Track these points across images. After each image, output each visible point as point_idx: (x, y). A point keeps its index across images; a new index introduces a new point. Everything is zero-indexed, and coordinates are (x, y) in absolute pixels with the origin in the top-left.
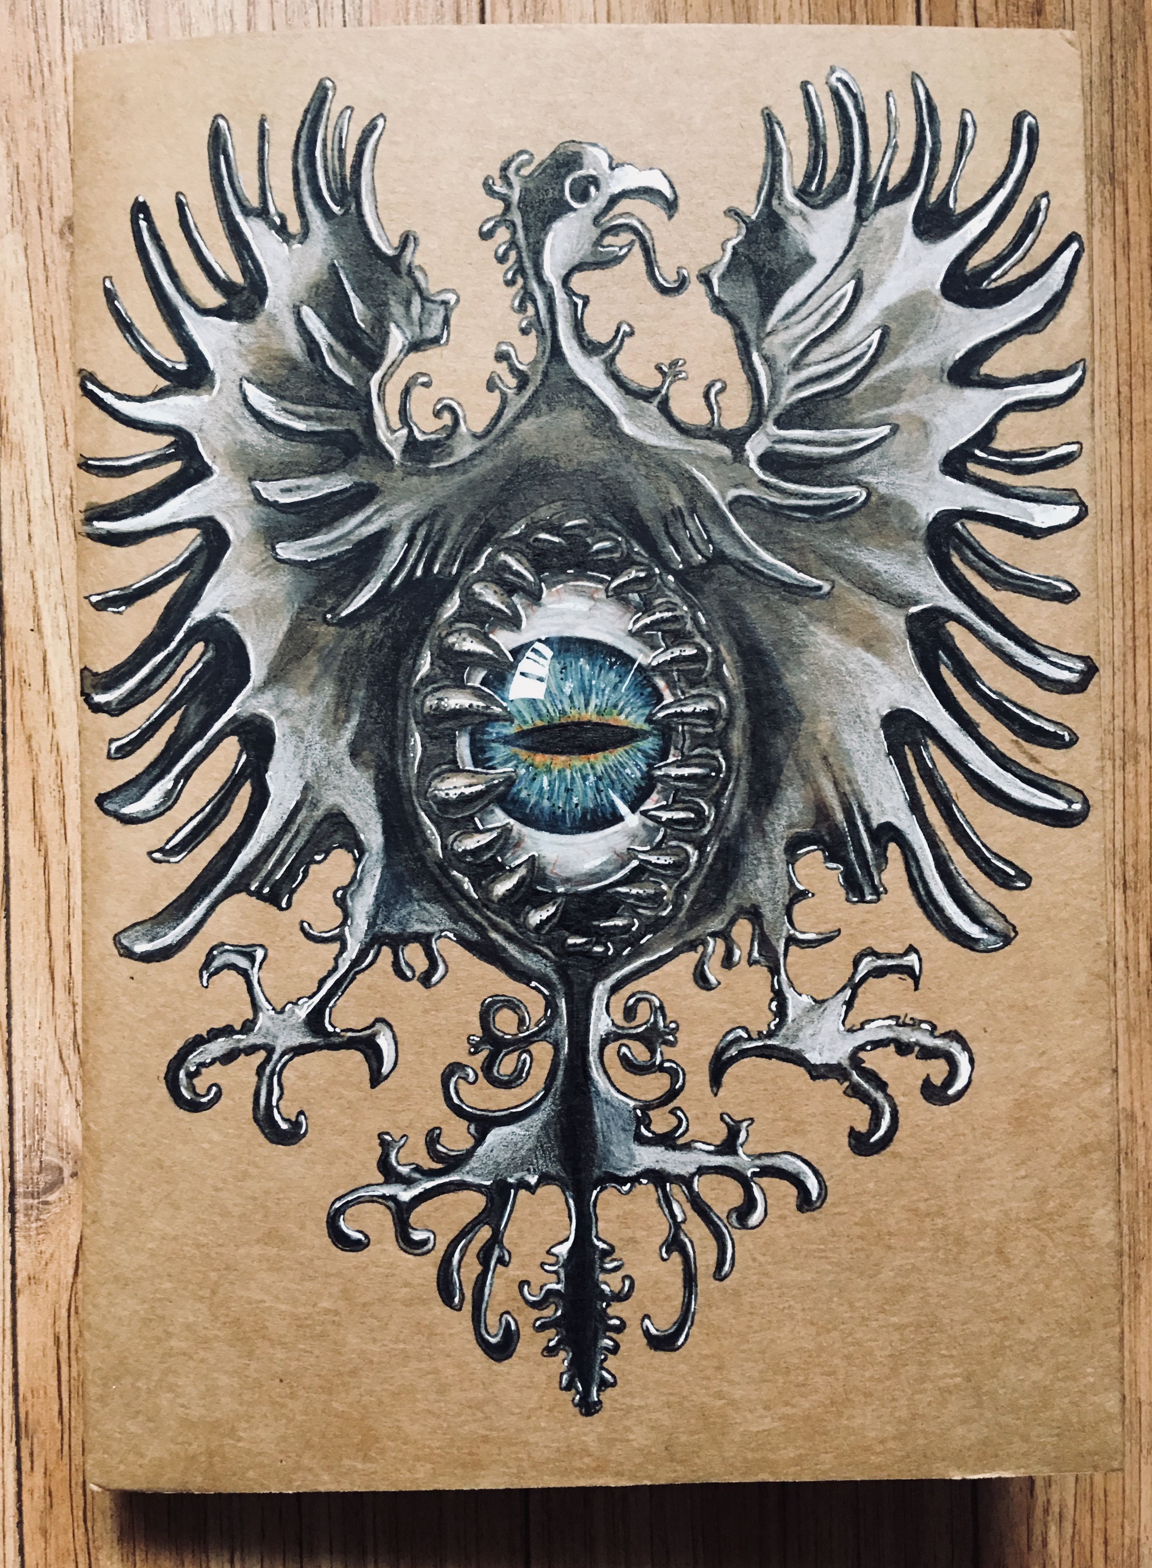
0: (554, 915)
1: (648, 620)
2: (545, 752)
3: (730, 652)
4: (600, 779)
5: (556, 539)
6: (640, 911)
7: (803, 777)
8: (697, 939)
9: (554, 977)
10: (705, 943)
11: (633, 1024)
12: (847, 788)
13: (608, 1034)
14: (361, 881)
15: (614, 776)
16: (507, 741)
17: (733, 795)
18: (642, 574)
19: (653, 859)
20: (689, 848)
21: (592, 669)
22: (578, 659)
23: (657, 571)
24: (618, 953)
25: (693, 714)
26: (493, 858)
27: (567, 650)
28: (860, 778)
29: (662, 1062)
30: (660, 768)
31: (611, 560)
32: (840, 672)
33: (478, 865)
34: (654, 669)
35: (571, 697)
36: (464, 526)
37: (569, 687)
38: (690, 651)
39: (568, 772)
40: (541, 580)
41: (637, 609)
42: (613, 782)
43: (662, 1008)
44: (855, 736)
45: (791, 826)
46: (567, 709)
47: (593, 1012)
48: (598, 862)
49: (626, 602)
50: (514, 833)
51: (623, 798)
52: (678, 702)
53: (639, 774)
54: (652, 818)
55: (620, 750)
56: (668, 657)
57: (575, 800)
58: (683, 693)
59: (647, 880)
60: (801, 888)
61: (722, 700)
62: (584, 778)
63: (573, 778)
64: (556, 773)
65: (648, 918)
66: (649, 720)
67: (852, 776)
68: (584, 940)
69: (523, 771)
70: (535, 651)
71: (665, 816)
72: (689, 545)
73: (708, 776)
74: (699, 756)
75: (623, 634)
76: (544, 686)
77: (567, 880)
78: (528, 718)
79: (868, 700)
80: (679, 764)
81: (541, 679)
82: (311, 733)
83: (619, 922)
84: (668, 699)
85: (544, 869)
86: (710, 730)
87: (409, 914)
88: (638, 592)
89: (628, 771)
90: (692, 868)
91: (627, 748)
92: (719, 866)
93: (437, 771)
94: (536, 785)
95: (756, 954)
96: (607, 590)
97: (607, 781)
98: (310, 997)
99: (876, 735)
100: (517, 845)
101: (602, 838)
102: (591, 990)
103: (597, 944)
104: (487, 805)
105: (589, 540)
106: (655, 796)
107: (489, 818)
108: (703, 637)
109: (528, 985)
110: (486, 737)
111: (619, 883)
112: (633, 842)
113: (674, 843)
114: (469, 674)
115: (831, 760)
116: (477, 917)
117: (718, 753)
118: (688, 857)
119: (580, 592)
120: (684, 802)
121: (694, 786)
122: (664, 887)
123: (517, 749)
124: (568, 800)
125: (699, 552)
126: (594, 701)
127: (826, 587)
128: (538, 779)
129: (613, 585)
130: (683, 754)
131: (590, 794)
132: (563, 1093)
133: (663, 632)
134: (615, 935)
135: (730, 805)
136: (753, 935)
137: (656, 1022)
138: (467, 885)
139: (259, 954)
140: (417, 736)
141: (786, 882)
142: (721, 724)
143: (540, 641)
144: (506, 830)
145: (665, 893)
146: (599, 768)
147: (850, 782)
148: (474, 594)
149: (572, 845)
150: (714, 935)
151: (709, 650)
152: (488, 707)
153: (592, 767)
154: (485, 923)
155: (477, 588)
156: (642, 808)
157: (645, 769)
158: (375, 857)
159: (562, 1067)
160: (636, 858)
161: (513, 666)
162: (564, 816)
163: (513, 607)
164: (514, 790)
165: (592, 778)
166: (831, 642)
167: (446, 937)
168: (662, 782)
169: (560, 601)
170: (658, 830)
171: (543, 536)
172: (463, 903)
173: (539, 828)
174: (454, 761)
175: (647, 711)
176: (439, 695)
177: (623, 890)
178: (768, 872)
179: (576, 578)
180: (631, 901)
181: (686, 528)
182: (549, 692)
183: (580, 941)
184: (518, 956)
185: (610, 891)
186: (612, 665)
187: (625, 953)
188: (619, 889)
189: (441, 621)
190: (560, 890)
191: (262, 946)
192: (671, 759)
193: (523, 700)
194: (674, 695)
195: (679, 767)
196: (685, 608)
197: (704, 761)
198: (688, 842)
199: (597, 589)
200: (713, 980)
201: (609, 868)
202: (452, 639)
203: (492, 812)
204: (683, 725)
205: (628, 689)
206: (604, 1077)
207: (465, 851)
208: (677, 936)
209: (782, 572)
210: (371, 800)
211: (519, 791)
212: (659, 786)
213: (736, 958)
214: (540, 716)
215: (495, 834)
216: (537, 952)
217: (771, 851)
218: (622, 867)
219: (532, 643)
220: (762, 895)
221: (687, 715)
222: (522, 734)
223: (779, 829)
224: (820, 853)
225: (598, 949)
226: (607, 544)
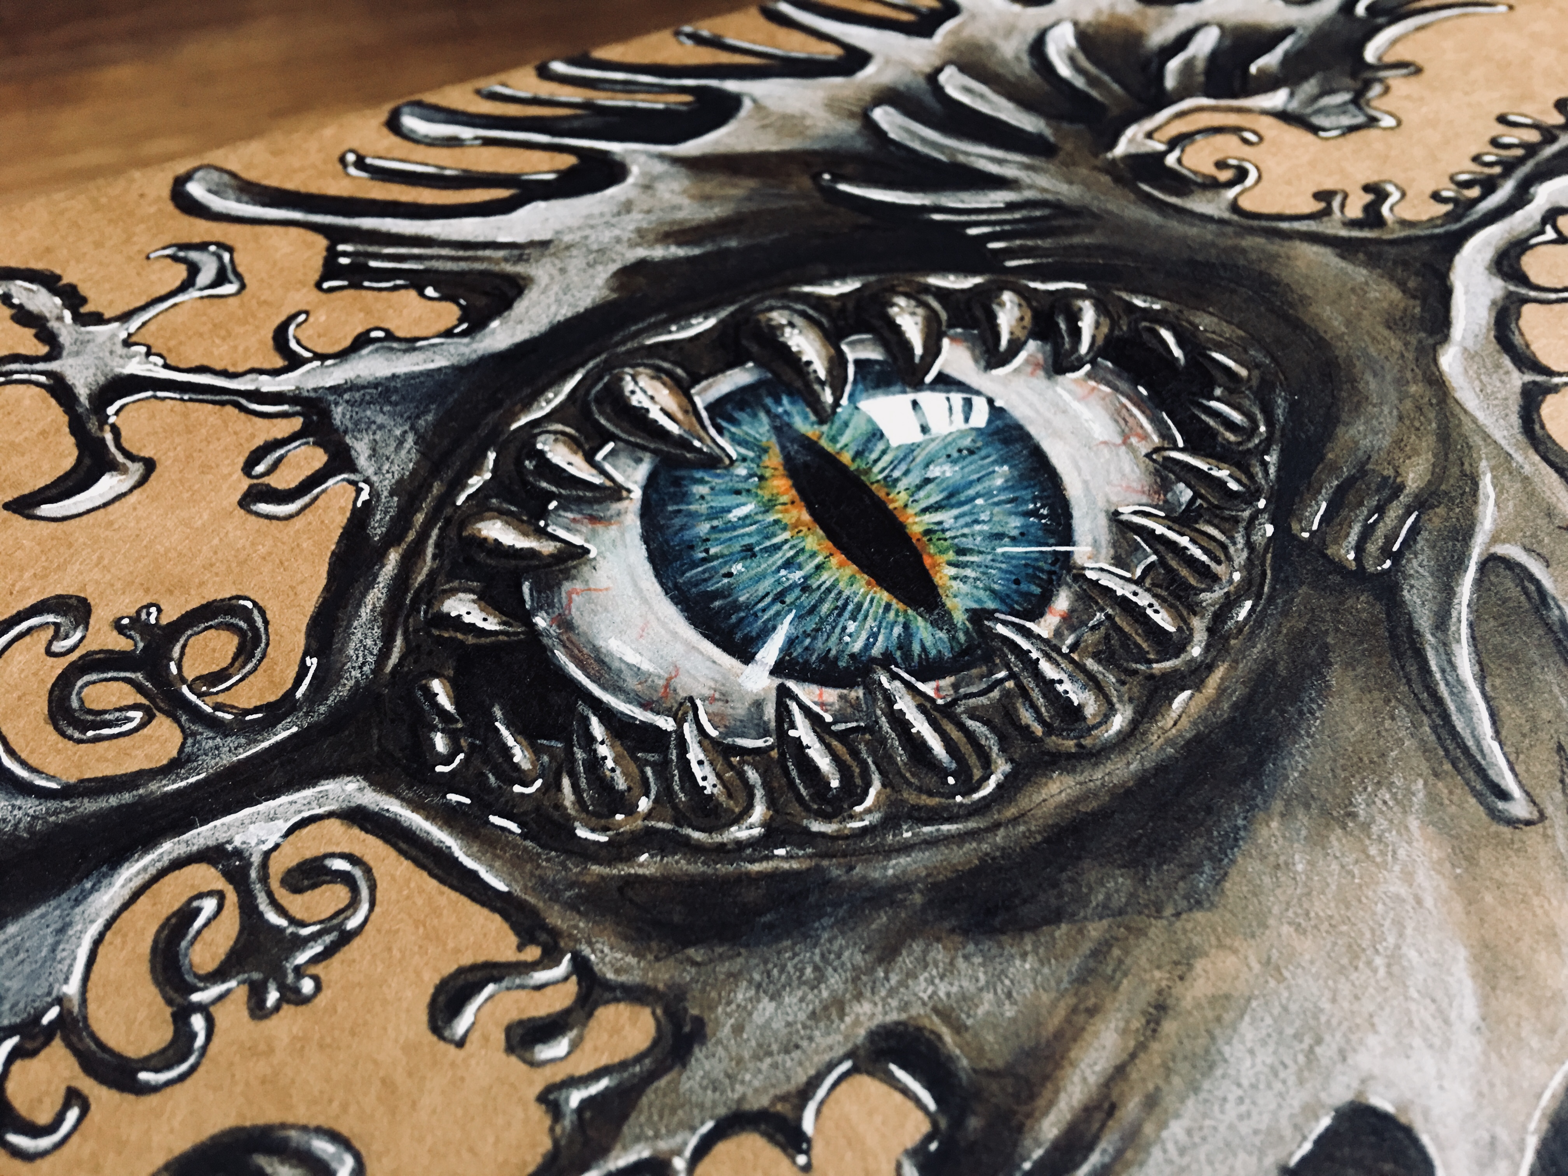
0: (482, 632)
1: (1160, 530)
2: (798, 486)
3: (1222, 691)
4: (805, 588)
5: (1177, 352)
6: (566, 782)
7: (1082, 979)
8: (555, 933)
9: (343, 690)
10: (550, 958)
11: (283, 896)
12: (1131, 1107)
13: (238, 853)
14: (415, 349)
15: (825, 608)
16: (782, 429)
17: (931, 843)
18: (1233, 486)
19: (695, 753)
20: (759, 812)
21: (1002, 489)
22: (1002, 461)
23: (1262, 503)
24: (451, 783)
25: (1048, 686)
26: (551, 496)
27: (1006, 442)
28: (1176, 1129)
29: (202, 1008)
30: (894, 676)
31: (1214, 434)
32: (1377, 938)
33: (525, 483)
34: (1080, 576)
35: (927, 481)
36: (1087, 247)
37: (941, 470)
38: (1163, 619)
39: (786, 535)
40: (1093, 362)
41: (1167, 506)
42: (813, 610)
43: (346, 938)
44: (1265, 1057)
45: (945, 1014)
46: (901, 486)
47: (284, 799)
48: (632, 658)
49: (1164, 486)
50: (616, 506)
51: (791, 642)
52: (1050, 648)
53: (857, 647)
54: (782, 713)
55: (885, 596)
56: (1122, 590)
57: (737, 568)
58: (1074, 647)
59: (641, 765)
60: (808, 1125)
61: (1118, 722)
62: (788, 564)
63: (777, 547)
64: (771, 518)
65: (559, 807)
66: (978, 616)
67: (1169, 1101)
68: (449, 707)
69: (741, 471)
70: (968, 403)
71: (803, 731)
72: (1356, 529)
73: (942, 772)
74: (970, 736)
75: (1101, 504)
76: (919, 437)
77: (566, 625)
78: (843, 440)
79: (1372, 1040)
80: (926, 706)
81: (924, 429)
82: (635, 220)
83: (520, 756)
84: (1045, 627)
85: (569, 577)
86: (1038, 729)
87: (381, 427)
88: (1196, 495)
89: (852, 627)
90: (717, 838)
91: (896, 604)
92: (751, 895)
93: (666, 365)
94: (727, 500)
95: (575, 1098)
96: (1157, 450)
97: (807, 601)
98: (166, 366)
99: (1311, 1111)
100: (594, 519)
101: (687, 643)
102: (333, 774)
103: (453, 736)
104: (644, 448)
105: (1218, 392)
106: (831, 695)
107: (624, 460)
108: (1210, 630)
109: (307, 653)
110: (769, 401)
111: (607, 715)
112: (712, 700)
113: (753, 776)
114: (861, 341)
115: (1169, 1027)
116: (420, 518)
117: (1002, 768)
118: (737, 819)
119: (1120, 417)
120: (855, 753)
121: (901, 756)
122: (644, 805)
123: (776, 449)
124: (729, 559)
125: (1359, 549)
126: (946, 517)
127: (1519, 808)
128: (742, 499)
129: (1174, 455)
130: (954, 702)
131: (766, 585)
132: (63, 828)
133: (1162, 561)
134: (487, 760)
135: (906, 848)
136: (623, 1065)
137: (302, 943)
138: (475, 482)
139: (229, 289)
140: (711, 322)
141: (801, 1077)
142: (1070, 744)
143: (990, 401)
144: (617, 492)
145: (631, 810)
146: (827, 578)
147: (1151, 1102)
148: (998, 296)
149: (645, 601)
150: (581, 966)
151: (1196, 651)
152: (822, 384)
153: (819, 567)
154: (411, 536)
155: (1007, 297)
156: (791, 684)
157: (876, 651)
158: (466, 351)
159: (127, 797)
160: (680, 723)
161: (918, 385)
162: (694, 565)
163: (1016, 347)
164: (699, 475)
165: (797, 576)
166: (1421, 877)
167: (359, 491)
168: (869, 692)
169: (1082, 399)
170: (766, 733)
171: (1167, 335)
172: (437, 488)
173: (647, 538)
174: (696, 380)
175: (991, 605)
176: (797, 320)
177: (597, 729)
178: (802, 1016)
179: (1138, 402)
180: (580, 755)
181: (1381, 509)
182: (910, 450)
183: (444, 700)
184: (365, 612)
185: (581, 707)
186: (1034, 513)
187: (453, 797)
188: (594, 721)
189: (921, 280)
190: (541, 621)
191: (243, 286)
192: (928, 688)
193: (870, 421)
194: (1058, 633)
195: (921, 708)
196: (1237, 576)
197: (966, 748)
198: (771, 803)
199: (1145, 437)
200: (461, 1025)
201: (632, 683)
202: (902, 301)
203: (639, 461)
204: (1012, 676)
205: (1007, 557)
206: (126, 894)
207: (542, 453)
208: (543, 885)
209: (1465, 709)
210: (565, 312)
211: (702, 481)
212: (859, 693)
213: (545, 1052)
214: (858, 454)
215: (597, 480)
216: (388, 639)
217: (859, 997)
218: (645, 705)
219: (978, 393)
220: (738, 1029)
221: (1038, 675)
222: (810, 445)
223: (922, 988)
224: (925, 1127)
225: (440, 743)
226: (1236, 417)
